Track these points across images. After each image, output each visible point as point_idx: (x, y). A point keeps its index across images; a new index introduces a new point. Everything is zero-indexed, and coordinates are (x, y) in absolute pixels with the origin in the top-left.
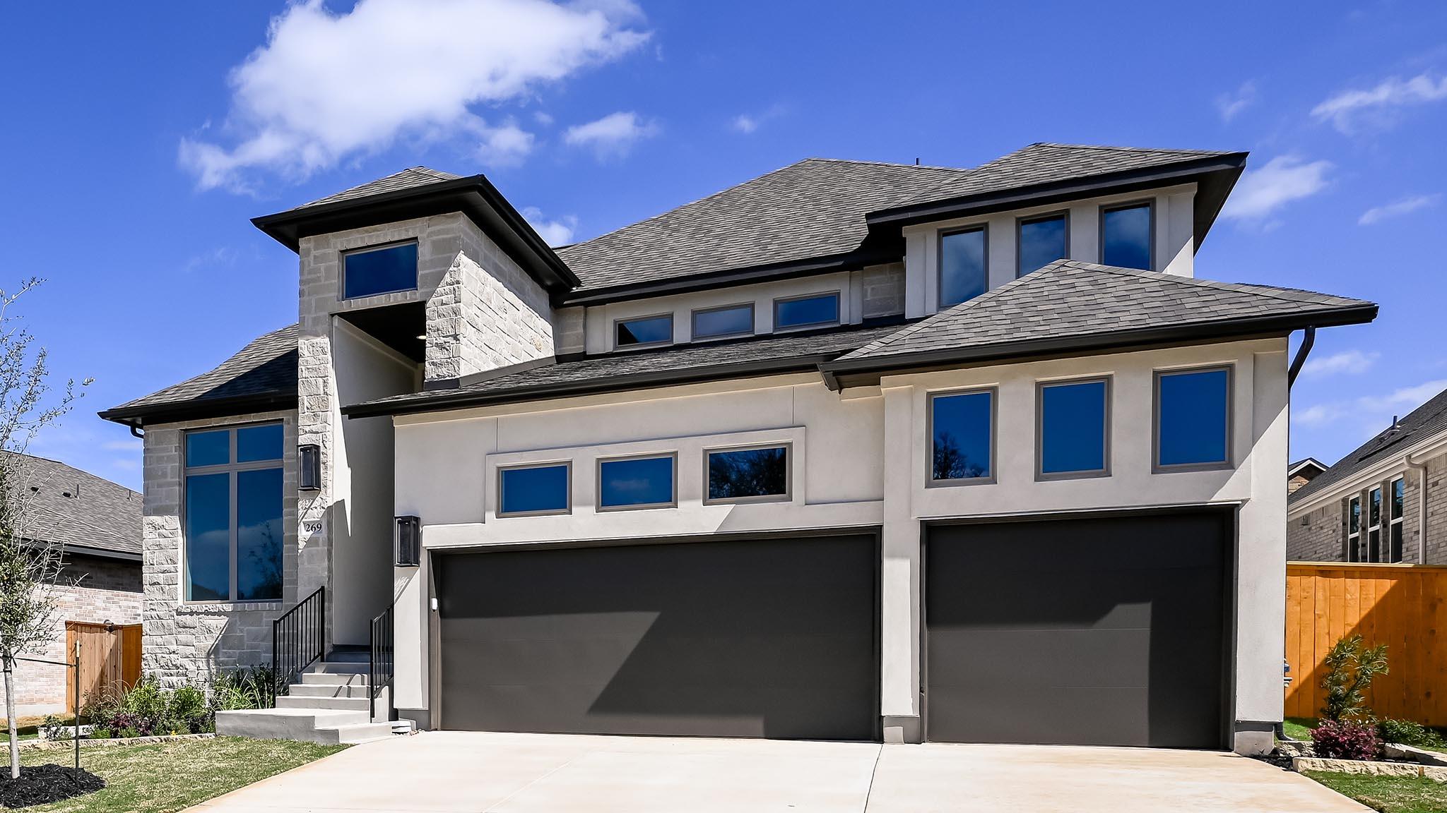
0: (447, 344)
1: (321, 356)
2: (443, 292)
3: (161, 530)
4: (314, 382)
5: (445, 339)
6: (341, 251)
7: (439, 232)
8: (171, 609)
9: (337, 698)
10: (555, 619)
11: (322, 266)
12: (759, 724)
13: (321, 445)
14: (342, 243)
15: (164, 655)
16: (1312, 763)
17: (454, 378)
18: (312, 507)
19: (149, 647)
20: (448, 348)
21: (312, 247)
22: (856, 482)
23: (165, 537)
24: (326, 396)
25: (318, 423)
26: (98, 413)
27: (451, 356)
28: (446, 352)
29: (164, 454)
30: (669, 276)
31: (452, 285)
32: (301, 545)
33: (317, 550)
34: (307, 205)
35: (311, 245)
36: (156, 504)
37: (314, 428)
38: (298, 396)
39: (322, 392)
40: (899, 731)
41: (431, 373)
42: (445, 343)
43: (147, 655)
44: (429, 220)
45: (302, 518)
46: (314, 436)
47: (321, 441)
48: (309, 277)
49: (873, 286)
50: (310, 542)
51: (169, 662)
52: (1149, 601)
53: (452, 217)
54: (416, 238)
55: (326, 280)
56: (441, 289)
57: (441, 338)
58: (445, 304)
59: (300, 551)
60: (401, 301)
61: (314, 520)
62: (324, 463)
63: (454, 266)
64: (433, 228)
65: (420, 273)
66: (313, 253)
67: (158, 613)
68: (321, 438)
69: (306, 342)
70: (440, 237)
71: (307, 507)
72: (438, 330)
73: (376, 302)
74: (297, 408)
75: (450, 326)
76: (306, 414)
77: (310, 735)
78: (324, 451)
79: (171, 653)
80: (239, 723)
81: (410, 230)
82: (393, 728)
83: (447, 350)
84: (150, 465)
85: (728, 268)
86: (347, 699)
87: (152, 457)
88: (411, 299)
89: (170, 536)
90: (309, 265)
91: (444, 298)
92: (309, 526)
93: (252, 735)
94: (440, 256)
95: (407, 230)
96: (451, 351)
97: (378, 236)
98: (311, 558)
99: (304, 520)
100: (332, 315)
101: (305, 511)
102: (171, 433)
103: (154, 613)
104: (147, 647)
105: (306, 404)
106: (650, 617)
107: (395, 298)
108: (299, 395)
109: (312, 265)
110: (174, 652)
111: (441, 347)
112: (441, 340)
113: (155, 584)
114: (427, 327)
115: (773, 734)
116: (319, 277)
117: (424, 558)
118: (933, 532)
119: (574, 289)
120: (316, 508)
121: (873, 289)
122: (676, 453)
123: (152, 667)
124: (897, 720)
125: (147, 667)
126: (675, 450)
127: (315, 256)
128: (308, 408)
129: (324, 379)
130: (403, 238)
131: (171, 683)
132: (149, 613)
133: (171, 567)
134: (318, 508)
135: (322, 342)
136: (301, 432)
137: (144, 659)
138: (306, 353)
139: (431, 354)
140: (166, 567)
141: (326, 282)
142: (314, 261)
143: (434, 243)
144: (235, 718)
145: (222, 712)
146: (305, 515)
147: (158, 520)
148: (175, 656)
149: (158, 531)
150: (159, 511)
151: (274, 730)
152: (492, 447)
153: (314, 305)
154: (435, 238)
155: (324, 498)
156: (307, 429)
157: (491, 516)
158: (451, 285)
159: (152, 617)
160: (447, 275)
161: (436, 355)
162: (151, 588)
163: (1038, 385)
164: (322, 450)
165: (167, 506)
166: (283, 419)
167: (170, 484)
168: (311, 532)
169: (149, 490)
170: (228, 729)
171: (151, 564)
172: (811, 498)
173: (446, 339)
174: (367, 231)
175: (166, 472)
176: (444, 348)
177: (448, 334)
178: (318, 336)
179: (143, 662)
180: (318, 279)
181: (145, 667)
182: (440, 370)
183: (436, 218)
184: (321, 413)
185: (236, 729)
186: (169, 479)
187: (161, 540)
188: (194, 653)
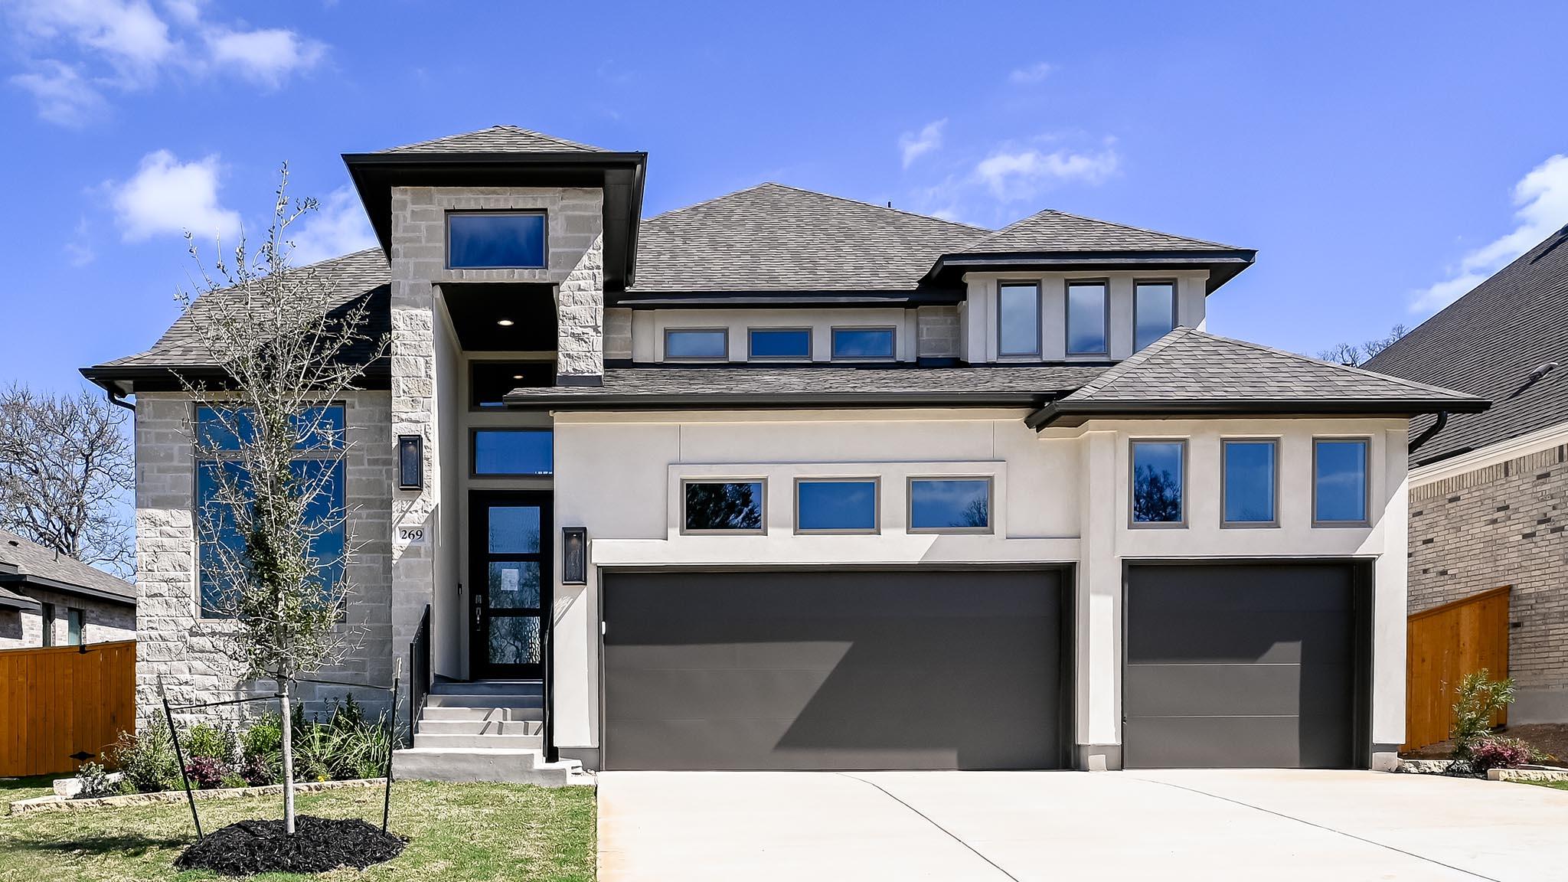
0: (586, 336)
1: (422, 331)
2: (581, 276)
3: (164, 528)
4: (413, 362)
5: (583, 329)
6: (446, 211)
7: (574, 208)
8: (180, 628)
9: (484, 735)
10: (740, 647)
11: (423, 224)
12: (952, 757)
13: (423, 436)
14: (449, 200)
15: (170, 687)
16: (1509, 773)
17: (594, 375)
18: (411, 510)
19: (147, 676)
20: (587, 340)
21: (409, 200)
22: (1053, 520)
23: (170, 536)
24: (428, 379)
25: (418, 410)
26: (80, 369)
27: (591, 350)
28: (584, 344)
29: (168, 431)
30: (732, 289)
31: (591, 269)
32: (397, 554)
33: (419, 562)
34: (402, 149)
35: (408, 197)
36: (157, 494)
37: (413, 417)
38: (391, 376)
39: (423, 374)
40: (1101, 759)
41: (564, 366)
42: (583, 333)
43: (143, 686)
44: (564, 191)
45: (398, 522)
46: (413, 426)
47: (423, 432)
48: (405, 235)
49: (928, 326)
50: (407, 552)
51: (179, 695)
52: (1299, 641)
53: (590, 192)
54: (546, 210)
55: (428, 241)
56: (578, 272)
57: (579, 328)
58: (583, 290)
59: (394, 562)
60: (526, 279)
61: (412, 525)
62: (427, 459)
63: (593, 249)
64: (567, 201)
65: (551, 250)
66: (410, 207)
67: (161, 632)
68: (423, 429)
69: (402, 312)
70: (577, 213)
71: (405, 510)
72: (574, 318)
73: (495, 276)
74: (390, 388)
75: (588, 316)
76: (402, 398)
77: (527, 776)
78: (428, 444)
79: (181, 684)
80: (426, 765)
81: (539, 199)
82: (572, 768)
83: (586, 342)
84: (146, 442)
85: (783, 288)
86: (498, 736)
87: (150, 433)
88: (540, 278)
89: (179, 535)
90: (405, 221)
91: (582, 283)
92: (406, 533)
93: (445, 778)
94: (576, 235)
95: (535, 199)
96: (591, 344)
97: (497, 200)
98: (409, 571)
99: (400, 525)
100: (433, 285)
101: (401, 514)
102: (181, 405)
103: (154, 633)
104: (144, 676)
105: (402, 386)
106: (842, 648)
107: (521, 275)
108: (392, 374)
109: (409, 220)
110: (187, 683)
111: (578, 338)
112: (579, 330)
113: (155, 595)
114: (561, 313)
115: (966, 765)
116: (418, 237)
117: (592, 576)
118: (1134, 571)
119: (627, 288)
120: (416, 511)
121: (928, 329)
122: (878, 478)
123: (151, 702)
124: (1100, 749)
125: (145, 701)
126: (878, 475)
127: (413, 211)
128: (404, 392)
129: (427, 359)
130: (528, 207)
131: (182, 722)
132: (146, 632)
133: (180, 575)
134: (420, 511)
135: (423, 315)
136: (395, 419)
137: (139, 692)
138: (401, 324)
139: (566, 344)
140: (172, 574)
141: (430, 245)
142: (412, 216)
143: (568, 219)
144: (422, 759)
145: (401, 751)
146: (401, 519)
147: (160, 514)
148: (189, 688)
149: (159, 528)
150: (160, 503)
151: (476, 771)
152: (675, 458)
153: (412, 269)
154: (570, 213)
155: (427, 500)
156: (404, 416)
157: (674, 532)
158: (589, 269)
159: (151, 638)
160: (585, 258)
161: (572, 347)
162: (149, 601)
163: (1223, 440)
164: (425, 442)
165: (174, 496)
166: (345, 401)
167: (177, 470)
168: (408, 541)
169: (145, 474)
170: (410, 772)
171: (150, 570)
172: (1012, 532)
173: (585, 330)
174: (482, 193)
175: (172, 454)
176: (582, 340)
177: (587, 324)
178: (417, 307)
179: (137, 696)
180: (418, 240)
181: (140, 702)
182: (577, 364)
183: (572, 192)
184: (422, 399)
185: (421, 772)
186: (175, 463)
187: (164, 540)
188: (217, 683)
